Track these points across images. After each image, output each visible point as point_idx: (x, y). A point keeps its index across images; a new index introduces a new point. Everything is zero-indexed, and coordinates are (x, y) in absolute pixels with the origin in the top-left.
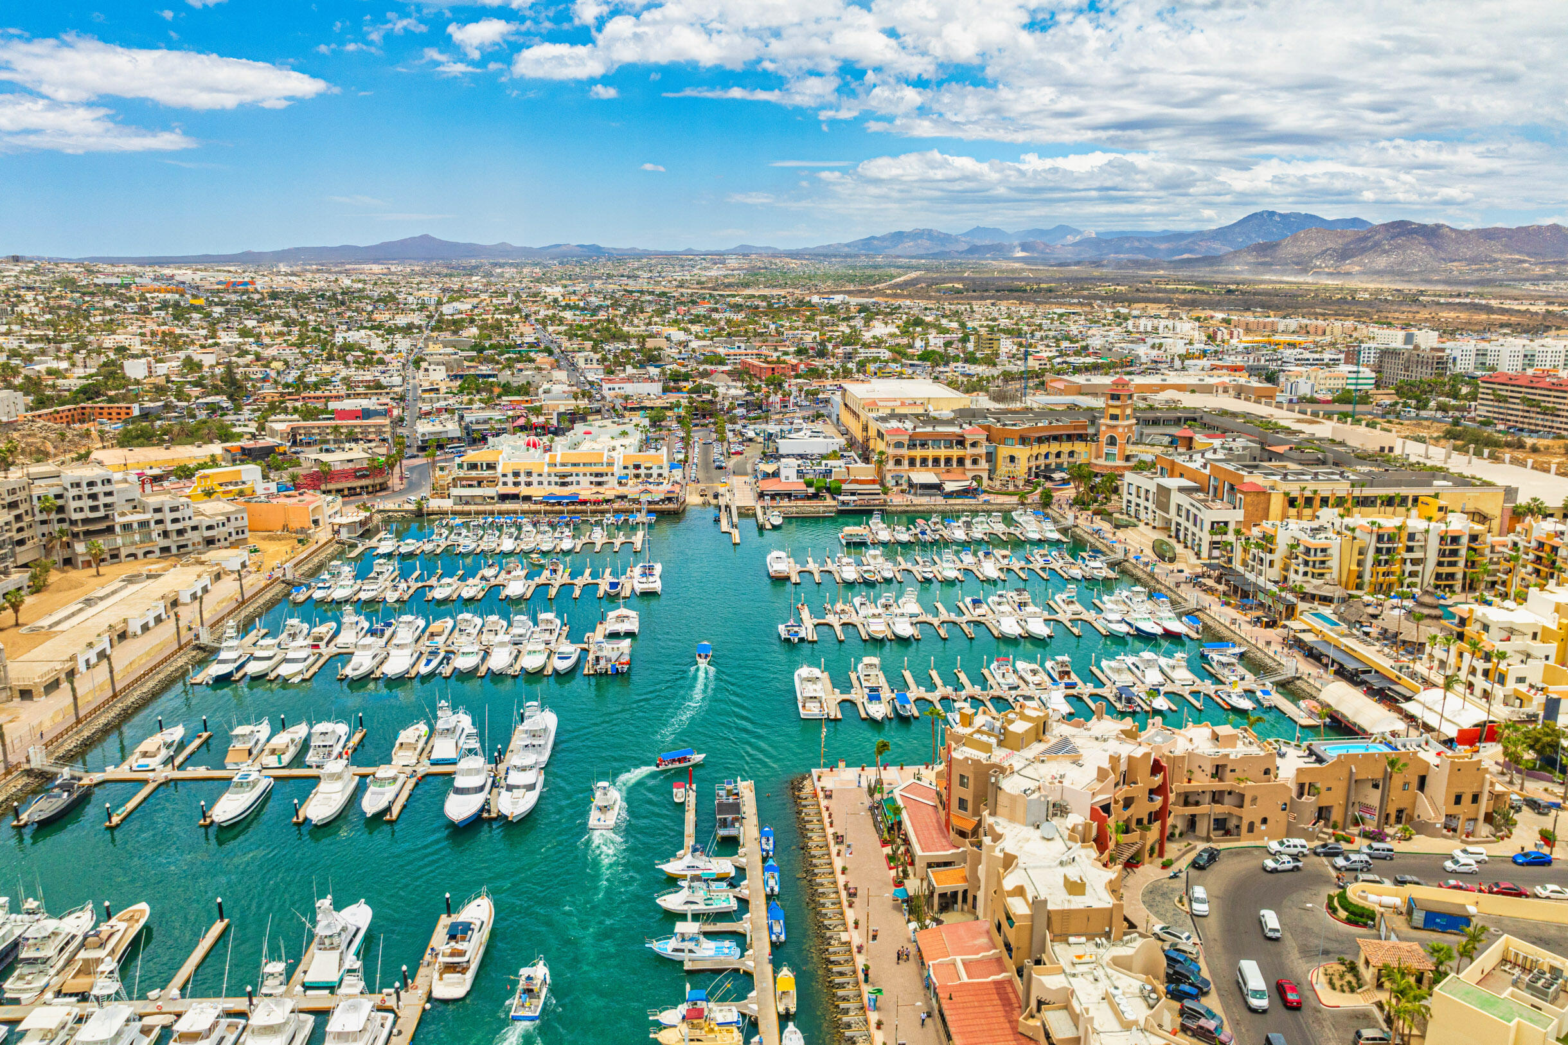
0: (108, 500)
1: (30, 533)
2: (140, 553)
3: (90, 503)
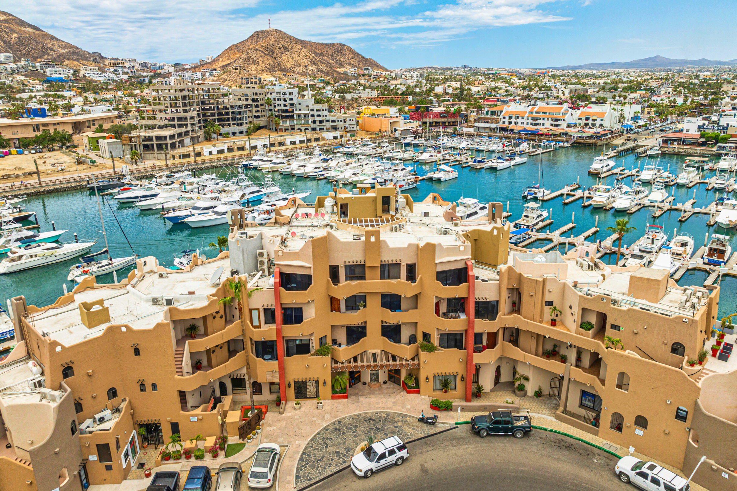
0: (291, 102)
1: (263, 114)
2: (303, 129)
3: (284, 102)
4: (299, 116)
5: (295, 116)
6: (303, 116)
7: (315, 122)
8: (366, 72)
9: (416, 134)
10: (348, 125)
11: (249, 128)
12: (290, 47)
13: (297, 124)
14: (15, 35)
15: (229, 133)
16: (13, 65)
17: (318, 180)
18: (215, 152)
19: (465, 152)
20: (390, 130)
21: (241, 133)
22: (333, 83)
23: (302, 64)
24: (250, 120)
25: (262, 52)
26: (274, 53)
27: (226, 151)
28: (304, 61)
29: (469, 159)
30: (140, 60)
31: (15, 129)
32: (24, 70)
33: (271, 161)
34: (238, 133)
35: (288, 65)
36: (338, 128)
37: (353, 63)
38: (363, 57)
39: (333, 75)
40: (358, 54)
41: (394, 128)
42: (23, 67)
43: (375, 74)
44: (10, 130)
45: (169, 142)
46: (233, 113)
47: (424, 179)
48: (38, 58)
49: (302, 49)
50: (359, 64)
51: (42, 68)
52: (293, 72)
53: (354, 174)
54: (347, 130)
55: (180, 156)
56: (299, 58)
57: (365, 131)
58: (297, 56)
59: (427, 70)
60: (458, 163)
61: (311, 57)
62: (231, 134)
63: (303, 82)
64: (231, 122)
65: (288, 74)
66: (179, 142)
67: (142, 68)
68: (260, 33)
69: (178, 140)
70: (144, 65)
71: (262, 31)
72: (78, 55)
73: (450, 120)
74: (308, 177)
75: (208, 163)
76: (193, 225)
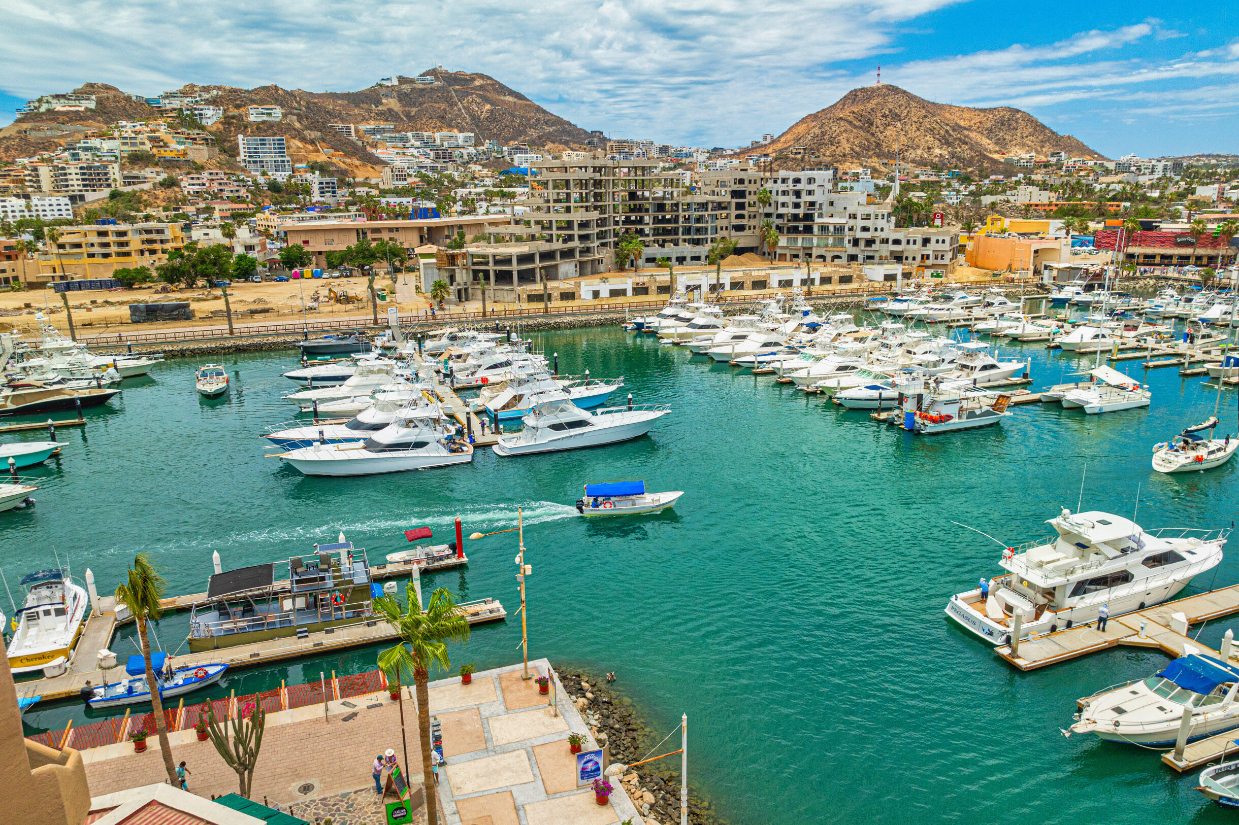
0: (810, 199)
1: (753, 222)
2: (829, 256)
3: (794, 199)
4: (824, 228)
5: (815, 229)
6: (831, 229)
7: (856, 242)
8: (1053, 160)
9: (1094, 281)
10: (930, 253)
11: (712, 250)
12: (905, 112)
13: (818, 246)
14: (488, 107)
15: (669, 259)
16: (472, 150)
17: (756, 374)
18: (605, 293)
19: (1205, 331)
20: (1032, 267)
21: (696, 258)
22: (977, 179)
23: (923, 144)
24: (724, 233)
25: (850, 123)
26: (872, 124)
27: (630, 292)
28: (927, 138)
29: (1216, 354)
30: (658, 143)
31: (329, 236)
32: (485, 157)
33: (689, 320)
34: (688, 259)
35: (896, 147)
36: (907, 258)
37: (1030, 143)
38: (1053, 133)
39: (981, 165)
40: (1044, 127)
41: (1044, 263)
42: (484, 153)
43: (1071, 163)
44: (321, 238)
45: (515, 267)
46: (687, 219)
47: (1039, 401)
48: (511, 139)
49: (926, 116)
50: (1042, 147)
51: (510, 154)
52: (904, 159)
53: (840, 369)
54: (928, 263)
55: (529, 296)
56: (918, 133)
57: (976, 267)
58: (914, 129)
59: (1198, 160)
60: (1174, 361)
61: (942, 132)
62: (674, 260)
63: (917, 176)
64: (681, 237)
65: (891, 162)
66: (541, 268)
67: (660, 156)
68: (859, 93)
69: (540, 265)
70: (664, 150)
71: (863, 89)
72: (569, 136)
73: (1200, 251)
74: (737, 365)
75: (573, 314)
76: (305, 470)
